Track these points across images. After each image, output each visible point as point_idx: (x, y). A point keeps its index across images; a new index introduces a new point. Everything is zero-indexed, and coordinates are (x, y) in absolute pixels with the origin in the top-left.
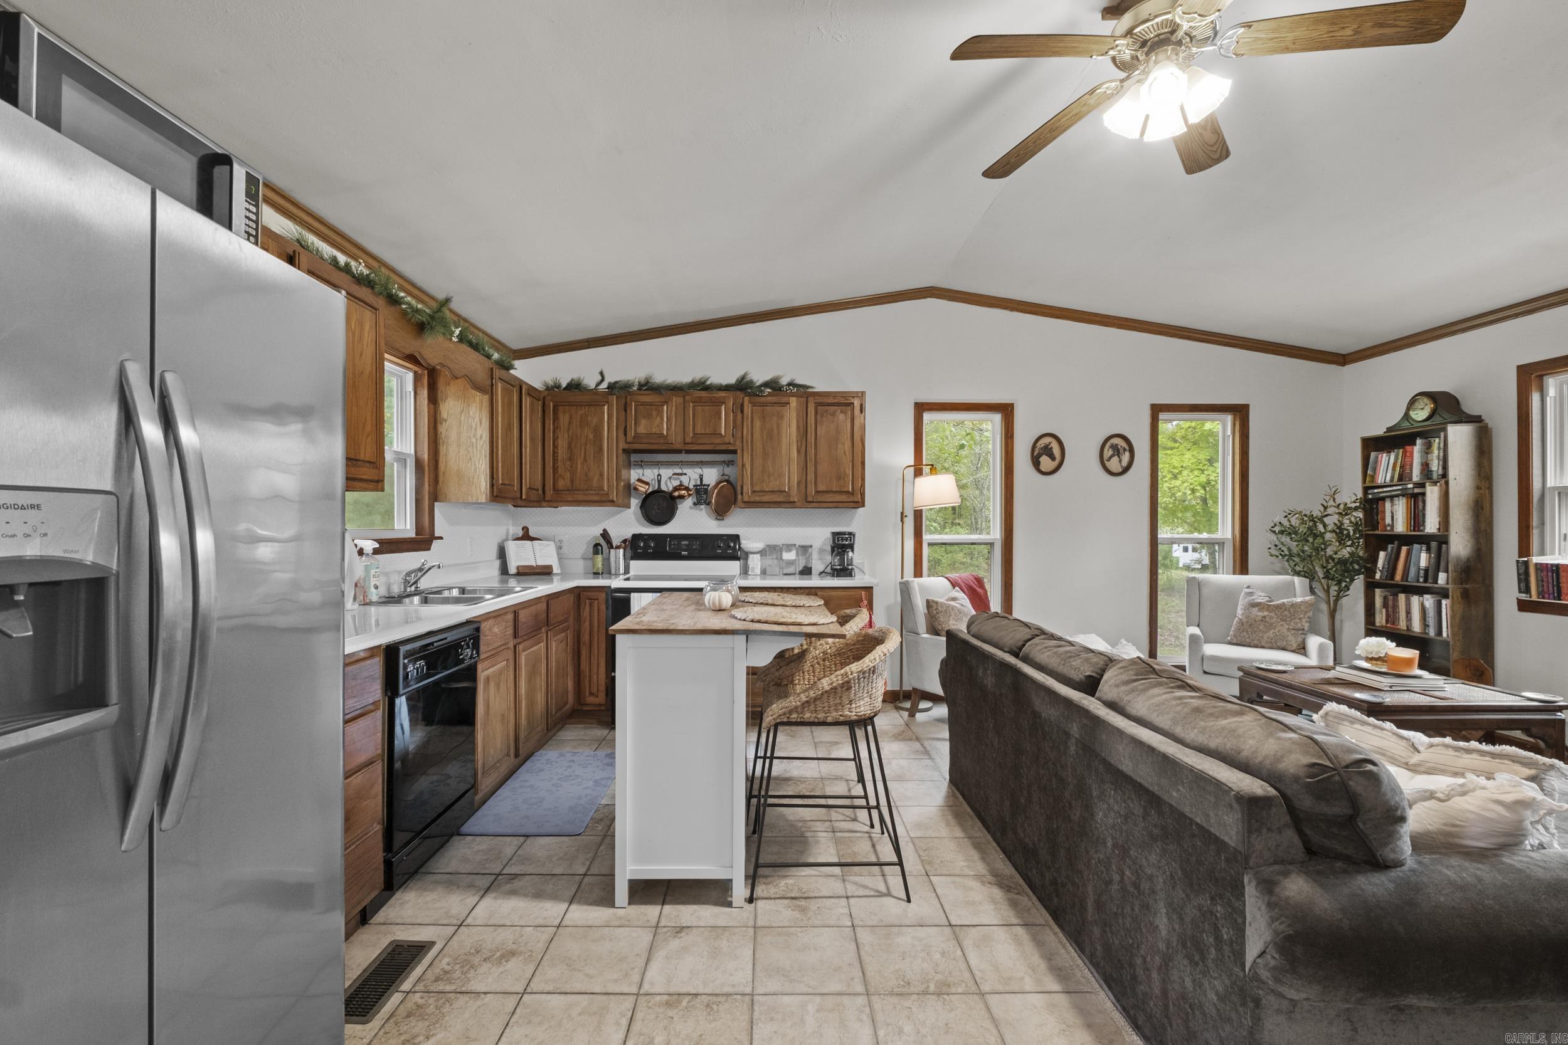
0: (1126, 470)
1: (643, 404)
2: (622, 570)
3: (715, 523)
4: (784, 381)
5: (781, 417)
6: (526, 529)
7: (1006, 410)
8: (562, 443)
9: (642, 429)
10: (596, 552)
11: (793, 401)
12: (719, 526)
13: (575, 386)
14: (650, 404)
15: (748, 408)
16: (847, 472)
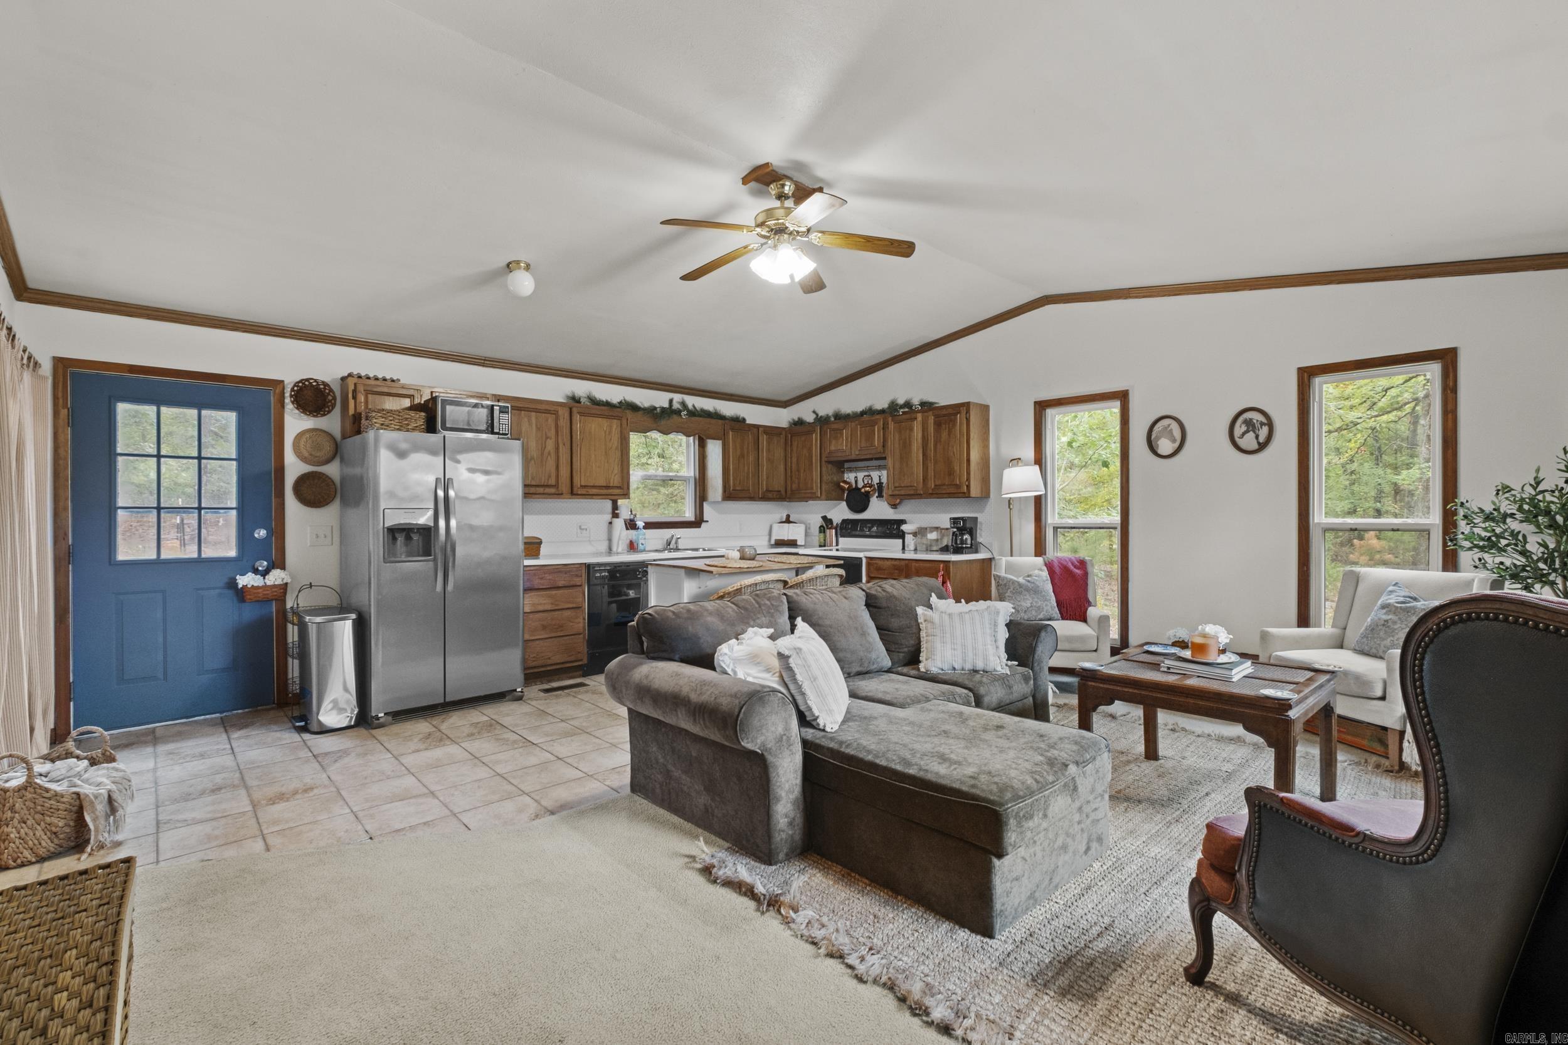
0: (1262, 446)
1: (834, 430)
2: (834, 544)
3: (892, 511)
4: (916, 401)
5: (911, 429)
6: (788, 516)
7: (1123, 397)
8: (794, 460)
9: (833, 448)
10: (820, 532)
11: (919, 416)
12: (895, 513)
13: (799, 423)
14: (838, 429)
15: (891, 425)
16: (957, 468)
